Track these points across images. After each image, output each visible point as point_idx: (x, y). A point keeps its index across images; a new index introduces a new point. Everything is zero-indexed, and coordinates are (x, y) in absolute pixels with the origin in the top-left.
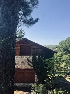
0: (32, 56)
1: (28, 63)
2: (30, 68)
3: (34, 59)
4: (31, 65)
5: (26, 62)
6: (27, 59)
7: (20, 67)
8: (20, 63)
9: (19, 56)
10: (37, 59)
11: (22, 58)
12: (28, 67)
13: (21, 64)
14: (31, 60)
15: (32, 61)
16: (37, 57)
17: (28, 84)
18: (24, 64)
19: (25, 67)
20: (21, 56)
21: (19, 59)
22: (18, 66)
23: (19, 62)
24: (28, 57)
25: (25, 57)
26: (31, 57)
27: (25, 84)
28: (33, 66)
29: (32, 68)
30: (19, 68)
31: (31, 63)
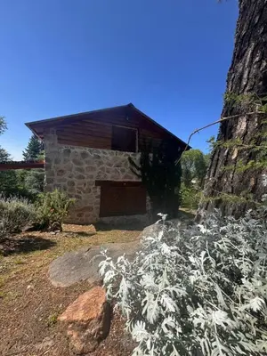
0: (140, 153)
1: (132, 170)
2: (135, 179)
3: (144, 160)
4: (138, 172)
5: (126, 164)
6: (130, 159)
7: (112, 177)
8: (113, 168)
9: (111, 151)
10: (151, 159)
11: (118, 156)
12: (131, 178)
13: (116, 170)
14: (137, 163)
15: (141, 163)
16: (151, 155)
17: (131, 217)
18: (123, 171)
19: (125, 177)
20: (115, 152)
21: (111, 158)
22: (107, 174)
23: (110, 165)
24: (130, 154)
25: (124, 153)
26: (138, 156)
27: (125, 217)
28: (142, 176)
29: (140, 180)
30: (109, 179)
31: (138, 169)
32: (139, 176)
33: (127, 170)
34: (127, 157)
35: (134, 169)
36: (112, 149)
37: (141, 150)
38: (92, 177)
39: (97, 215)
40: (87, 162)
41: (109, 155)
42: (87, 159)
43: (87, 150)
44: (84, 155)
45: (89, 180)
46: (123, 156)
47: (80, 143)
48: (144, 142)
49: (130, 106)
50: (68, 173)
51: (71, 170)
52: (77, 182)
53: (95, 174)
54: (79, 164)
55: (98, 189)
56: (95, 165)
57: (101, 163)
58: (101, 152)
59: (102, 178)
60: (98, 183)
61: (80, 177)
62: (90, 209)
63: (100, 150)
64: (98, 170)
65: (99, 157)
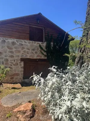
0: (46, 42)
1: (41, 52)
2: (43, 57)
3: (48, 46)
4: (45, 54)
5: (38, 49)
6: (40, 46)
7: (30, 56)
9: (29, 41)
10: (52, 46)
11: (33, 44)
12: (41, 57)
13: (32, 52)
14: (44, 48)
15: (46, 48)
16: (52, 43)
18: (36, 53)
19: (38, 56)
20: (31, 41)
22: (27, 54)
23: (28, 49)
24: (40, 43)
25: (37, 42)
26: (44, 44)
28: (47, 56)
29: (46, 58)
30: (28, 57)
31: (45, 51)
32: (45, 56)
33: (39, 52)
34: (38, 45)
35: (43, 52)
36: (30, 40)
37: (46, 40)
38: (18, 56)
39: (22, 78)
40: (15, 48)
41: (28, 44)
42: (15, 46)
43: (15, 40)
44: (13, 43)
45: (17, 58)
46: (36, 44)
47: (11, 36)
48: (48, 36)
49: (40, 14)
50: (4, 54)
51: (6, 53)
52: (10, 59)
53: (20, 54)
54: (11, 49)
55: (22, 63)
56: (20, 49)
57: (23, 48)
58: (23, 42)
59: (24, 57)
60: (22, 60)
61: (12, 56)
62: (17, 75)
63: (23, 41)
64: (22, 52)
65: (22, 45)
